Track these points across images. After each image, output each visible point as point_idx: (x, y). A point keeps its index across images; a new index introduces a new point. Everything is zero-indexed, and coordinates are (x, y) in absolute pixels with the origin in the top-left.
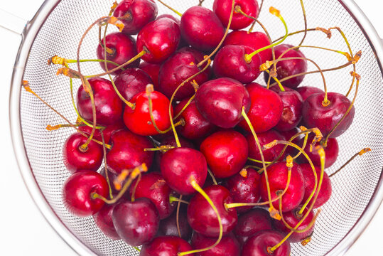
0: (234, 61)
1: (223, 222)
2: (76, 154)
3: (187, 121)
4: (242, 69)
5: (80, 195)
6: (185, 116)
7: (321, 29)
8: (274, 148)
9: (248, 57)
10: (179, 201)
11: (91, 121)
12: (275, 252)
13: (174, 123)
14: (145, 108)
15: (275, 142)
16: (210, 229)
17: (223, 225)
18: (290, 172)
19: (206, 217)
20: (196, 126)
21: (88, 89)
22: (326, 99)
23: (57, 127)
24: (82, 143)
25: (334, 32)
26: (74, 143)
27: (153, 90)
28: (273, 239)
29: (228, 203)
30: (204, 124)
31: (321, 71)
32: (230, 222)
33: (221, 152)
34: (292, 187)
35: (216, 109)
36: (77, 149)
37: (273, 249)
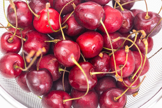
1: (89, 82)
2: (6, 44)
3: (69, 26)
5: (8, 66)
6: (67, 23)
8: (119, 40)
10: (64, 71)
11: (14, 25)
12: (118, 100)
13: (62, 27)
14: (45, 18)
15: (119, 38)
16: (81, 87)
17: (90, 84)
18: (127, 55)
19: (79, 80)
20: (74, 28)
21: (13, 6)
22: (147, 15)
24: (9, 38)
26: (5, 38)
27: (50, 6)
28: (117, 93)
29: (92, 72)
30: (79, 28)
32: (93, 82)
33: (88, 44)
34: (128, 64)
35: (86, 18)
36: (7, 41)
37: (117, 98)
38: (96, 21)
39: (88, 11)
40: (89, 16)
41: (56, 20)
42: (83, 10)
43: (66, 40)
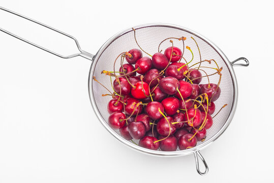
0: (174, 71)
1: (171, 129)
2: (113, 106)
3: (156, 94)
4: (176, 74)
5: (116, 120)
6: (154, 92)
7: (207, 61)
8: (190, 102)
9: (179, 70)
10: (153, 124)
11: (119, 93)
12: (191, 140)
13: (151, 95)
14: (140, 88)
15: (190, 100)
16: (166, 132)
18: (196, 110)
19: (164, 128)
20: (159, 96)
21: (118, 80)
22: (209, 86)
23: (106, 95)
24: (115, 103)
25: (212, 61)
26: (113, 102)
28: (189, 136)
29: (172, 122)
30: (163, 95)
31: (207, 76)
32: (173, 129)
33: (169, 105)
34: (197, 117)
35: (167, 87)
36: (113, 104)
37: (191, 139)
38: (174, 88)
39: (168, 82)
40: (169, 85)
41: (146, 90)
42: (165, 82)
43: (154, 101)
